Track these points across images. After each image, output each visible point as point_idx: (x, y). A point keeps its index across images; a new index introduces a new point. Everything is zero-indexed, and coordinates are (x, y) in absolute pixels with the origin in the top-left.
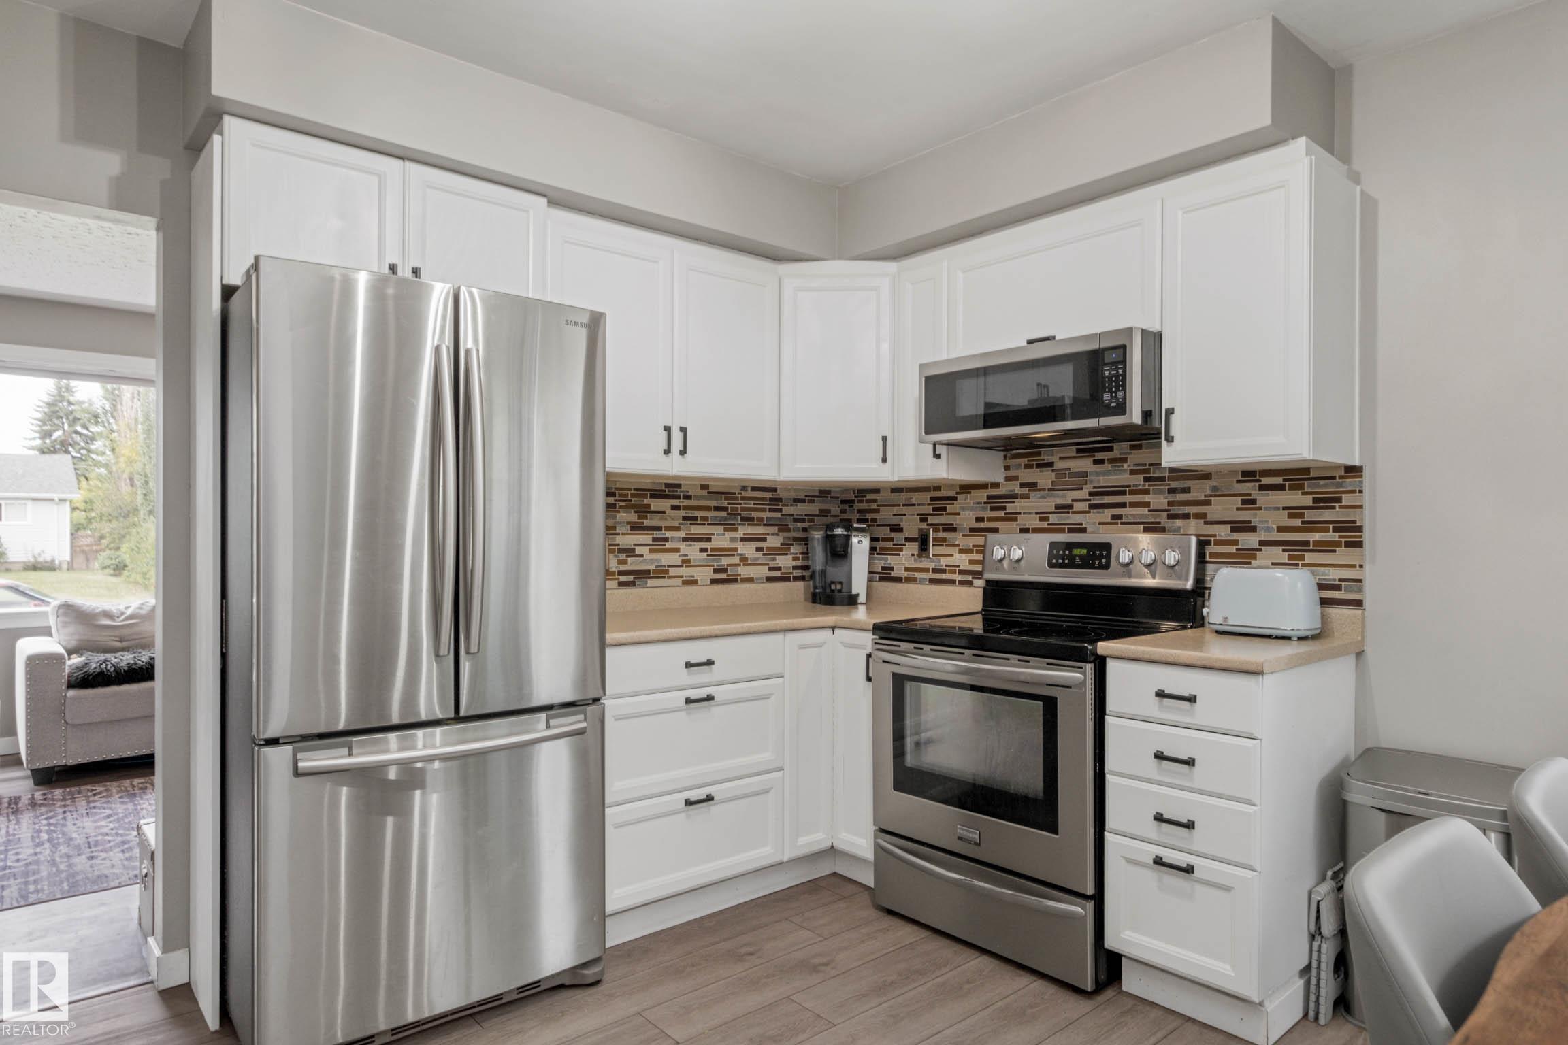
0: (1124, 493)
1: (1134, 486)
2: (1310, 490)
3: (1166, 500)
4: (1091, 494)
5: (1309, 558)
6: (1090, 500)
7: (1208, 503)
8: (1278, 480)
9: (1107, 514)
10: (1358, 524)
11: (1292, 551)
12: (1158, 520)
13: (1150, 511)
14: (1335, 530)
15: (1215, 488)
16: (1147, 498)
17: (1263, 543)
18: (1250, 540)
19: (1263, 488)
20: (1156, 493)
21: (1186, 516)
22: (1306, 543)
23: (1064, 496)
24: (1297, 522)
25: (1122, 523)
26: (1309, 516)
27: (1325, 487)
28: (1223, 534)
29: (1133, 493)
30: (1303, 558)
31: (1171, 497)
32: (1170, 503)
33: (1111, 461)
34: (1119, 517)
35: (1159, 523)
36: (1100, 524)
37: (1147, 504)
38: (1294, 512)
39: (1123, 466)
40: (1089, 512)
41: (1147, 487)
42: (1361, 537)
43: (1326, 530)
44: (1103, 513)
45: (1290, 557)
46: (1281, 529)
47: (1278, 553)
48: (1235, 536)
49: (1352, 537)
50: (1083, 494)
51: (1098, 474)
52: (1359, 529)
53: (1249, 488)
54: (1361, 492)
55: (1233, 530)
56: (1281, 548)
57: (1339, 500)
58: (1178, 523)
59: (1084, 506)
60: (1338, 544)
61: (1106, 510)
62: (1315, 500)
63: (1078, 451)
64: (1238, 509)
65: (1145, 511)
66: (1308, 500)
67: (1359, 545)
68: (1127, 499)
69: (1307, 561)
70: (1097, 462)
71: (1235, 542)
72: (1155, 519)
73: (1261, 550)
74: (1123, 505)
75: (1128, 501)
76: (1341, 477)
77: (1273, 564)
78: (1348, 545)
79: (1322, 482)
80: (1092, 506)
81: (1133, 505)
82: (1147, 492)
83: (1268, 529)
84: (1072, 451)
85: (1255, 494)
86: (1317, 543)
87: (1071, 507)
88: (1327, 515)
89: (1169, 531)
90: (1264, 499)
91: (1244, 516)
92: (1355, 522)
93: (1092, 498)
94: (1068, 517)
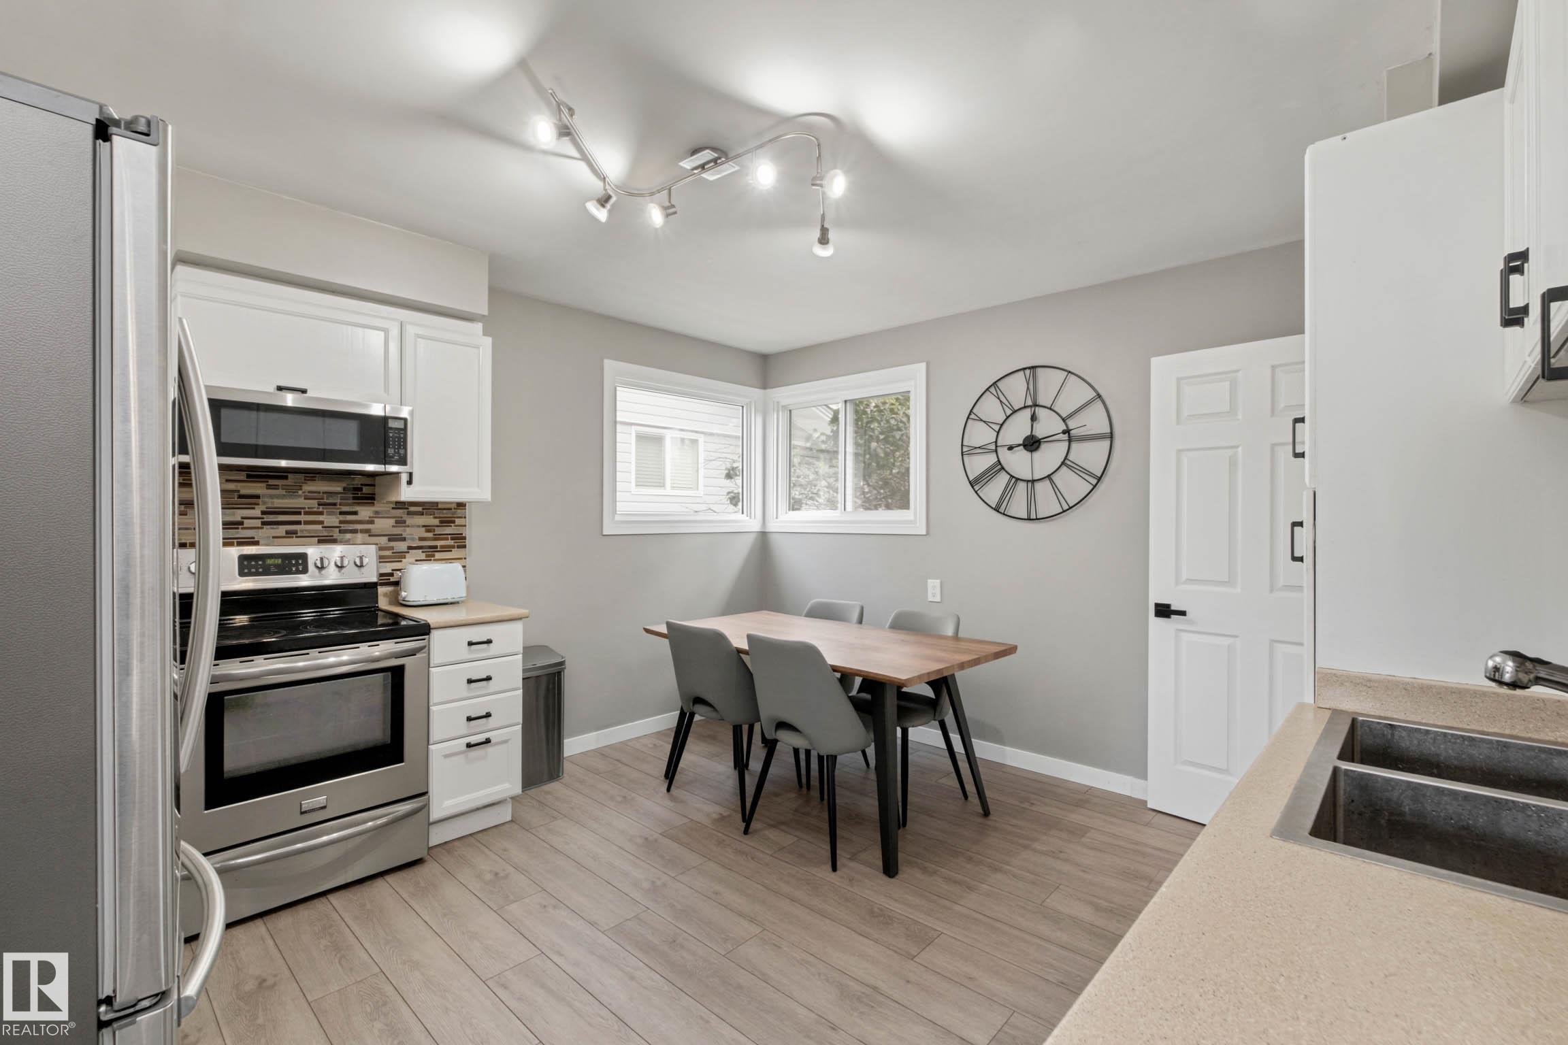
0: (299, 513)
1: (308, 508)
2: (438, 516)
3: (338, 520)
4: (263, 513)
5: (438, 555)
6: (263, 518)
7: (372, 522)
8: (420, 509)
9: (282, 530)
10: (464, 535)
11: (429, 552)
12: (330, 534)
13: (323, 527)
14: (452, 539)
15: (377, 512)
16: (321, 518)
17: (410, 548)
18: (402, 546)
19: (409, 513)
20: (329, 514)
21: (355, 531)
22: (436, 547)
23: (234, 515)
24: (430, 535)
25: (296, 537)
26: (438, 531)
27: (445, 514)
28: (382, 543)
29: (307, 513)
30: (434, 556)
31: (342, 518)
32: (341, 522)
33: (285, 487)
34: (295, 532)
35: (332, 536)
36: (274, 537)
37: (322, 523)
38: (428, 528)
39: (298, 492)
40: (263, 528)
41: (321, 510)
42: (465, 542)
43: (447, 539)
44: (278, 528)
45: (427, 556)
46: (421, 539)
47: (420, 554)
48: (392, 544)
49: (460, 542)
50: (257, 512)
51: (272, 497)
52: (465, 538)
53: (399, 512)
54: (465, 517)
55: (390, 540)
56: (421, 550)
57: (454, 522)
58: (348, 536)
59: (258, 523)
60: (453, 547)
61: (280, 527)
62: (441, 522)
63: (248, 476)
64: (393, 526)
65: (319, 527)
66: (436, 522)
67: (464, 547)
68: (302, 518)
69: (436, 558)
70: (269, 487)
71: (392, 548)
72: (329, 533)
73: (408, 552)
74: (299, 523)
75: (302, 520)
76: (454, 509)
77: (417, 561)
78: (459, 547)
79: (445, 511)
80: (264, 523)
81: (307, 523)
82: (321, 513)
83: (413, 539)
84: (243, 476)
85: (405, 517)
86: (442, 547)
87: (242, 523)
88: (448, 530)
89: (341, 542)
90: (409, 521)
91: (398, 531)
92: (462, 534)
93: (264, 516)
94: (238, 533)
